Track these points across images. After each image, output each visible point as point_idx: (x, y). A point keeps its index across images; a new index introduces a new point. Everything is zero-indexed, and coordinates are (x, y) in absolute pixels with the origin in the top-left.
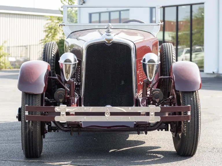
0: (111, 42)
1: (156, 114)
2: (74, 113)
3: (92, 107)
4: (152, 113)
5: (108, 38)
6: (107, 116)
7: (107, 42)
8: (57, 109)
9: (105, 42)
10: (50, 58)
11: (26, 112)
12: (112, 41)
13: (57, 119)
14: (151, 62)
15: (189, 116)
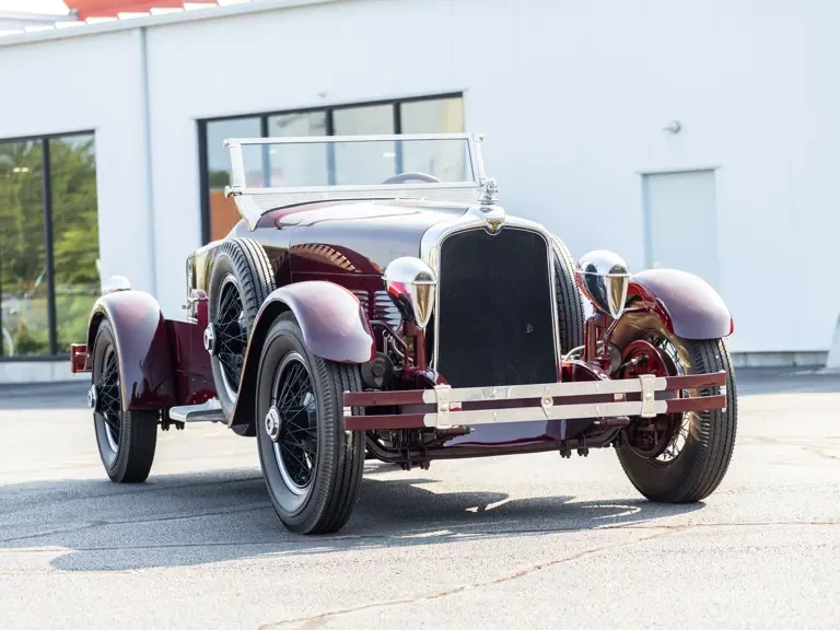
0: (499, 227)
1: (658, 395)
2: (460, 406)
3: (511, 387)
4: (649, 395)
5: (490, 215)
6: (548, 405)
7: (490, 226)
8: (428, 396)
9: (486, 227)
10: (268, 281)
11: (345, 408)
12: (502, 224)
13: (429, 420)
14: (617, 272)
15: (723, 397)
